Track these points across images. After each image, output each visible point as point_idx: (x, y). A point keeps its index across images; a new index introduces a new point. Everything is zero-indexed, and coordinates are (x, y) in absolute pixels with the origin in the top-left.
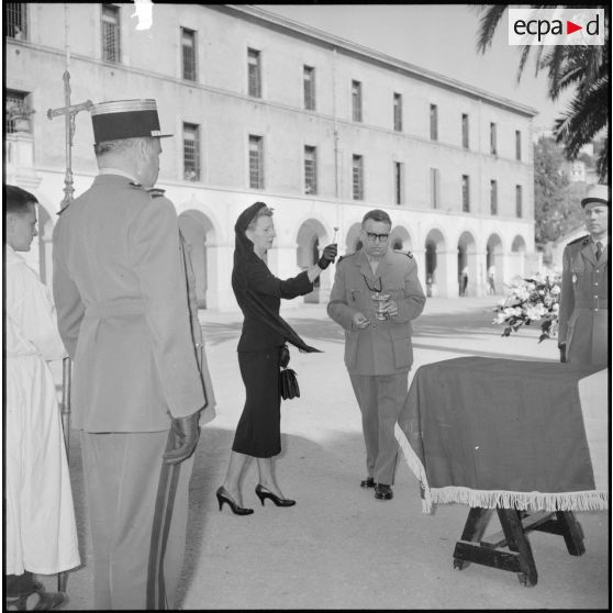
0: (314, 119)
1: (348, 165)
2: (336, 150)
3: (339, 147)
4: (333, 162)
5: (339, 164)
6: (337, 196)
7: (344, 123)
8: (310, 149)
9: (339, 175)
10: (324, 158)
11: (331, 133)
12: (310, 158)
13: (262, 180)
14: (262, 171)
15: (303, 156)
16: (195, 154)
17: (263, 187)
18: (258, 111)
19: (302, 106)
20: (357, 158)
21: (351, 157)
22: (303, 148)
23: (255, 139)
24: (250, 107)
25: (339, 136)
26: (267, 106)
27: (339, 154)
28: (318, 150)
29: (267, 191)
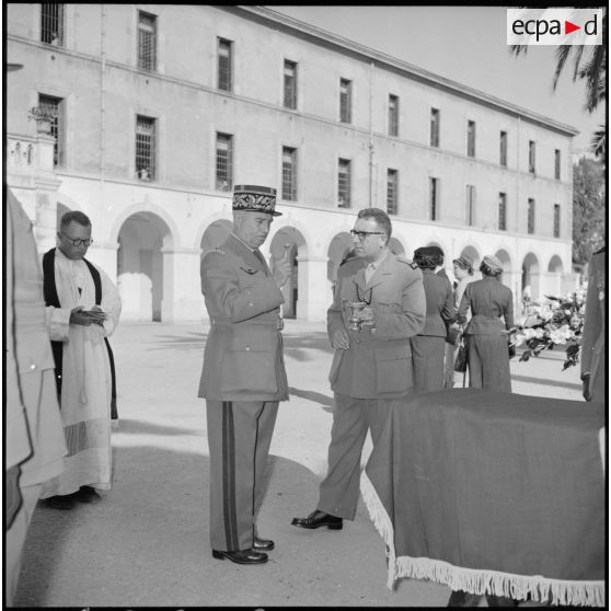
0: (349, 132)
1: (383, 180)
2: (371, 164)
3: (374, 163)
4: (367, 176)
5: (374, 178)
7: (380, 137)
8: (344, 162)
9: (373, 190)
10: (359, 171)
11: (366, 147)
12: (344, 171)
13: (295, 191)
14: (295, 183)
15: (337, 169)
16: (228, 165)
17: (295, 199)
18: (293, 123)
19: (338, 119)
20: (392, 172)
21: (386, 171)
22: (337, 161)
23: (289, 150)
24: (285, 118)
25: (374, 150)
26: (302, 119)
27: (374, 169)
28: (352, 163)
29: (300, 202)
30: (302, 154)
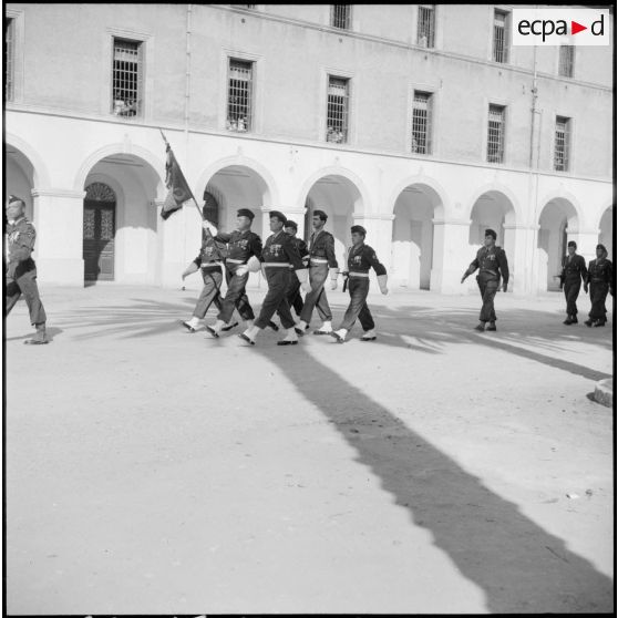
0: (504, 72)
1: (550, 129)
2: (533, 111)
3: (537, 108)
4: (528, 125)
5: (536, 127)
6: (531, 166)
7: (547, 78)
8: (497, 109)
9: (535, 140)
10: (516, 120)
11: (528, 90)
13: (429, 144)
14: (430, 134)
15: (487, 117)
16: (344, 112)
17: (429, 153)
18: (429, 62)
19: (490, 57)
20: (562, 120)
21: (554, 119)
22: (487, 107)
23: (423, 95)
24: (419, 58)
25: (538, 94)
26: (442, 58)
27: (536, 116)
28: (508, 109)
29: (436, 155)
30: (439, 99)
